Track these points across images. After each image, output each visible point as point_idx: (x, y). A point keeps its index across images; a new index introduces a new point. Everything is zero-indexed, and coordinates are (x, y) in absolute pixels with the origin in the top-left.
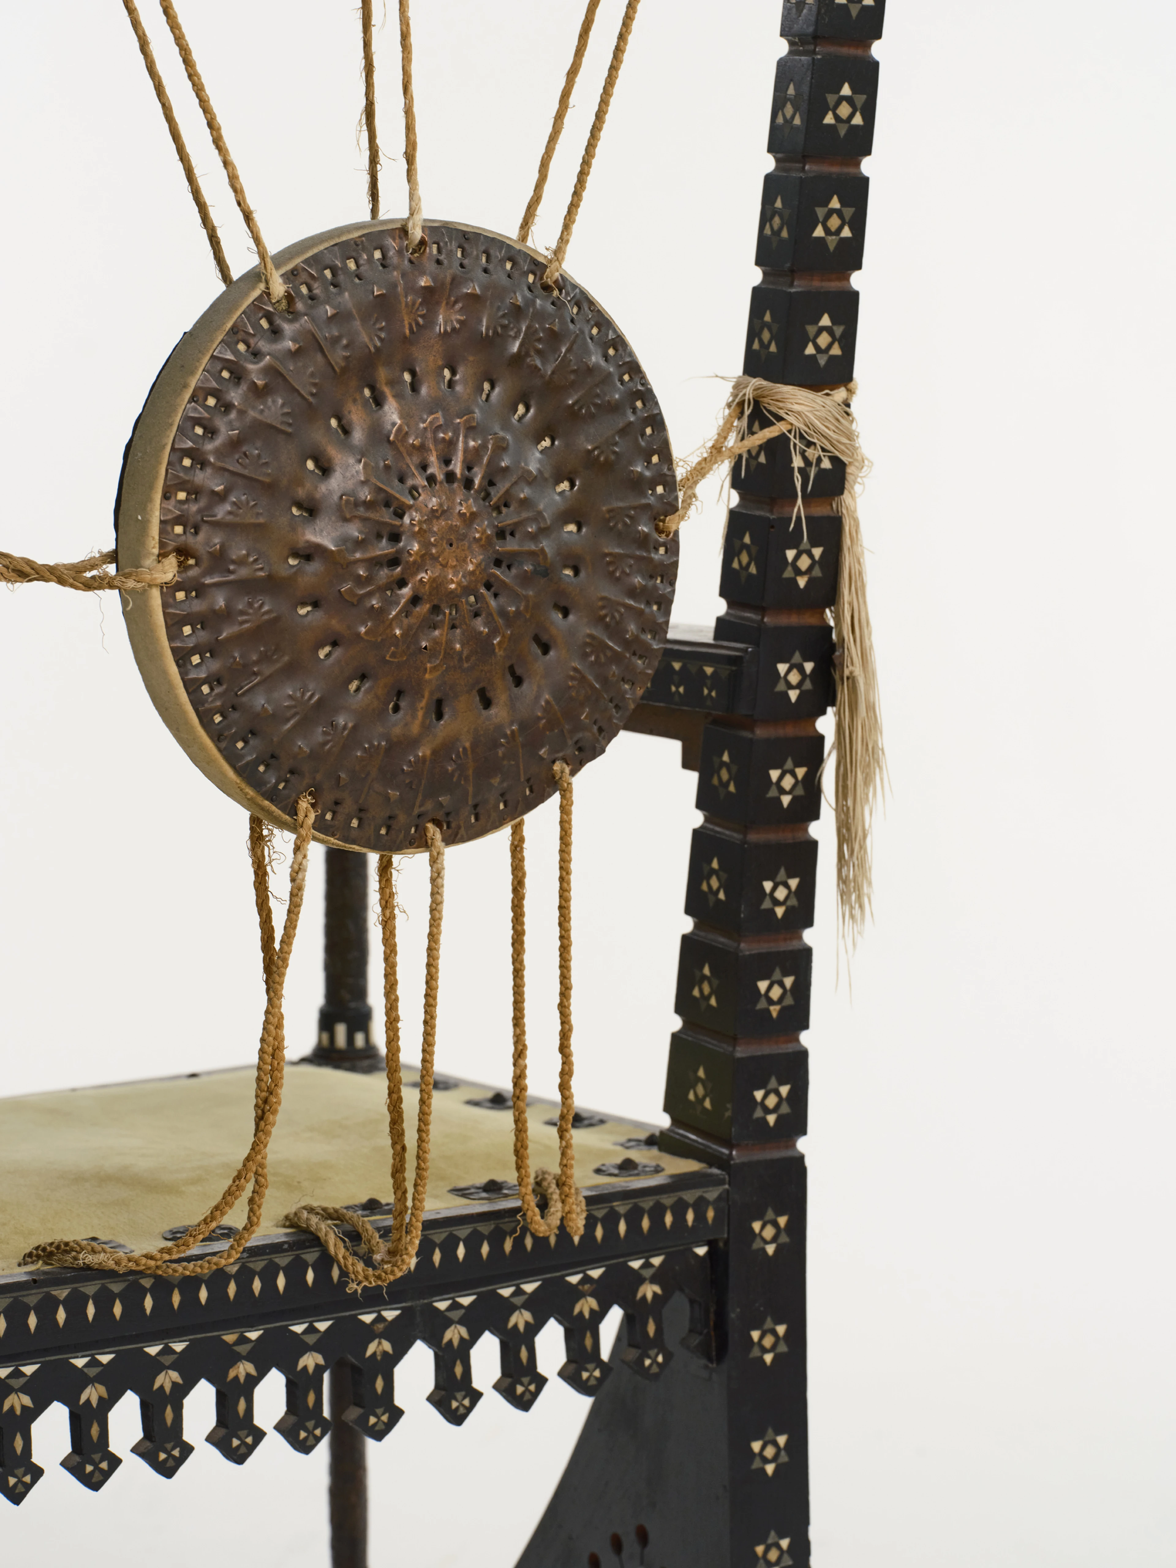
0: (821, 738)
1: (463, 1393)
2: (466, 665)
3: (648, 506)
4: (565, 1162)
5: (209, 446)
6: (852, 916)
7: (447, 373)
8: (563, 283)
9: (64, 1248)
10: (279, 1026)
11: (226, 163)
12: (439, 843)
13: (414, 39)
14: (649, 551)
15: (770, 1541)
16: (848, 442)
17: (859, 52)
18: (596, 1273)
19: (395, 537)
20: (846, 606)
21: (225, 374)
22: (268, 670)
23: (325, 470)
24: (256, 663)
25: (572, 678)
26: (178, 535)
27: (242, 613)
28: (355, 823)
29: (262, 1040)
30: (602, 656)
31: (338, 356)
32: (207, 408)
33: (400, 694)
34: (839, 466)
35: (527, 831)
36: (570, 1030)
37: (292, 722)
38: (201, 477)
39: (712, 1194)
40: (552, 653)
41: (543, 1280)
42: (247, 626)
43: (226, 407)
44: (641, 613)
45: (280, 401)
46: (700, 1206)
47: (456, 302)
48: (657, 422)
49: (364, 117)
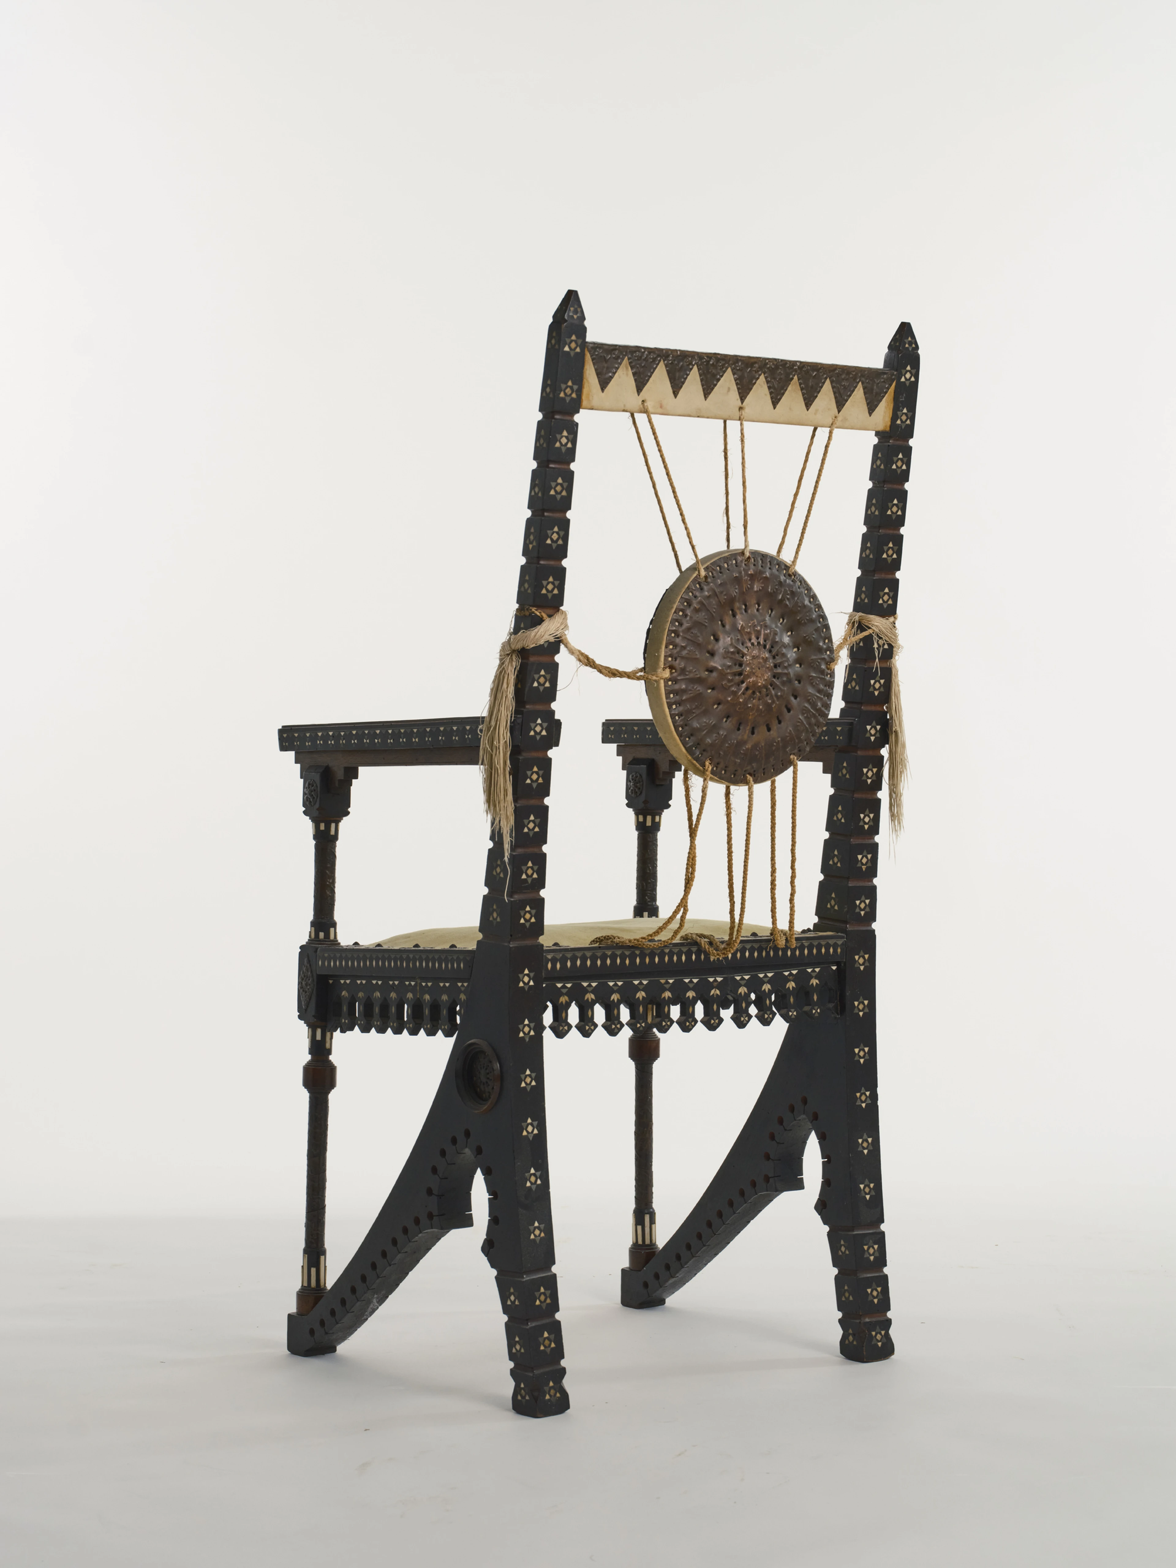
0: (883, 757)
1: (745, 1015)
2: (763, 714)
3: (824, 659)
4: (792, 913)
5: (681, 629)
6: (896, 830)
7: (757, 606)
8: (795, 574)
9: (607, 938)
10: (695, 849)
11: (686, 528)
12: (752, 782)
13: (747, 484)
14: (824, 676)
15: (862, 1092)
16: (894, 637)
17: (900, 487)
18: (794, 972)
19: (741, 665)
20: (894, 703)
21: (685, 604)
22: (697, 712)
23: (717, 640)
24: (694, 709)
25: (799, 722)
26: (670, 661)
27: (690, 690)
28: (723, 772)
29: (689, 853)
30: (809, 714)
31: (723, 598)
32: (680, 616)
33: (740, 724)
34: (891, 647)
35: (777, 784)
36: (795, 859)
37: (705, 731)
38: (678, 640)
39: (840, 942)
40: (792, 712)
41: (776, 973)
42: (692, 695)
43: (685, 615)
44: (821, 699)
45: (703, 614)
46: (835, 946)
47: (760, 580)
48: (827, 627)
49: (725, 511)
